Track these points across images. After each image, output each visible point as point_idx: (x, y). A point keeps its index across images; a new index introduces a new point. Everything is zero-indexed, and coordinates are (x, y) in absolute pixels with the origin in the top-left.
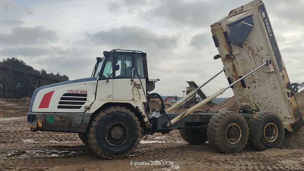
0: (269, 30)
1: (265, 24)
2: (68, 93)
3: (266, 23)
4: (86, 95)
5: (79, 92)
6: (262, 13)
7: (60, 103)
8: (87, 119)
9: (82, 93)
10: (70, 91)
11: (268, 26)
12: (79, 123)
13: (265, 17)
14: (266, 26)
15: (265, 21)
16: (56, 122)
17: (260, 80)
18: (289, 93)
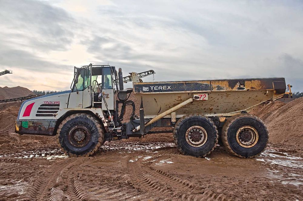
0: (162, 88)
1: (155, 91)
2: (44, 104)
3: (155, 89)
4: (58, 105)
5: (53, 103)
6: (143, 90)
7: (38, 112)
8: (53, 125)
9: (56, 104)
10: (46, 102)
11: (159, 88)
12: (47, 127)
13: (148, 88)
14: (158, 91)
15: (152, 89)
16: (29, 127)
17: (212, 105)
18: (240, 86)
